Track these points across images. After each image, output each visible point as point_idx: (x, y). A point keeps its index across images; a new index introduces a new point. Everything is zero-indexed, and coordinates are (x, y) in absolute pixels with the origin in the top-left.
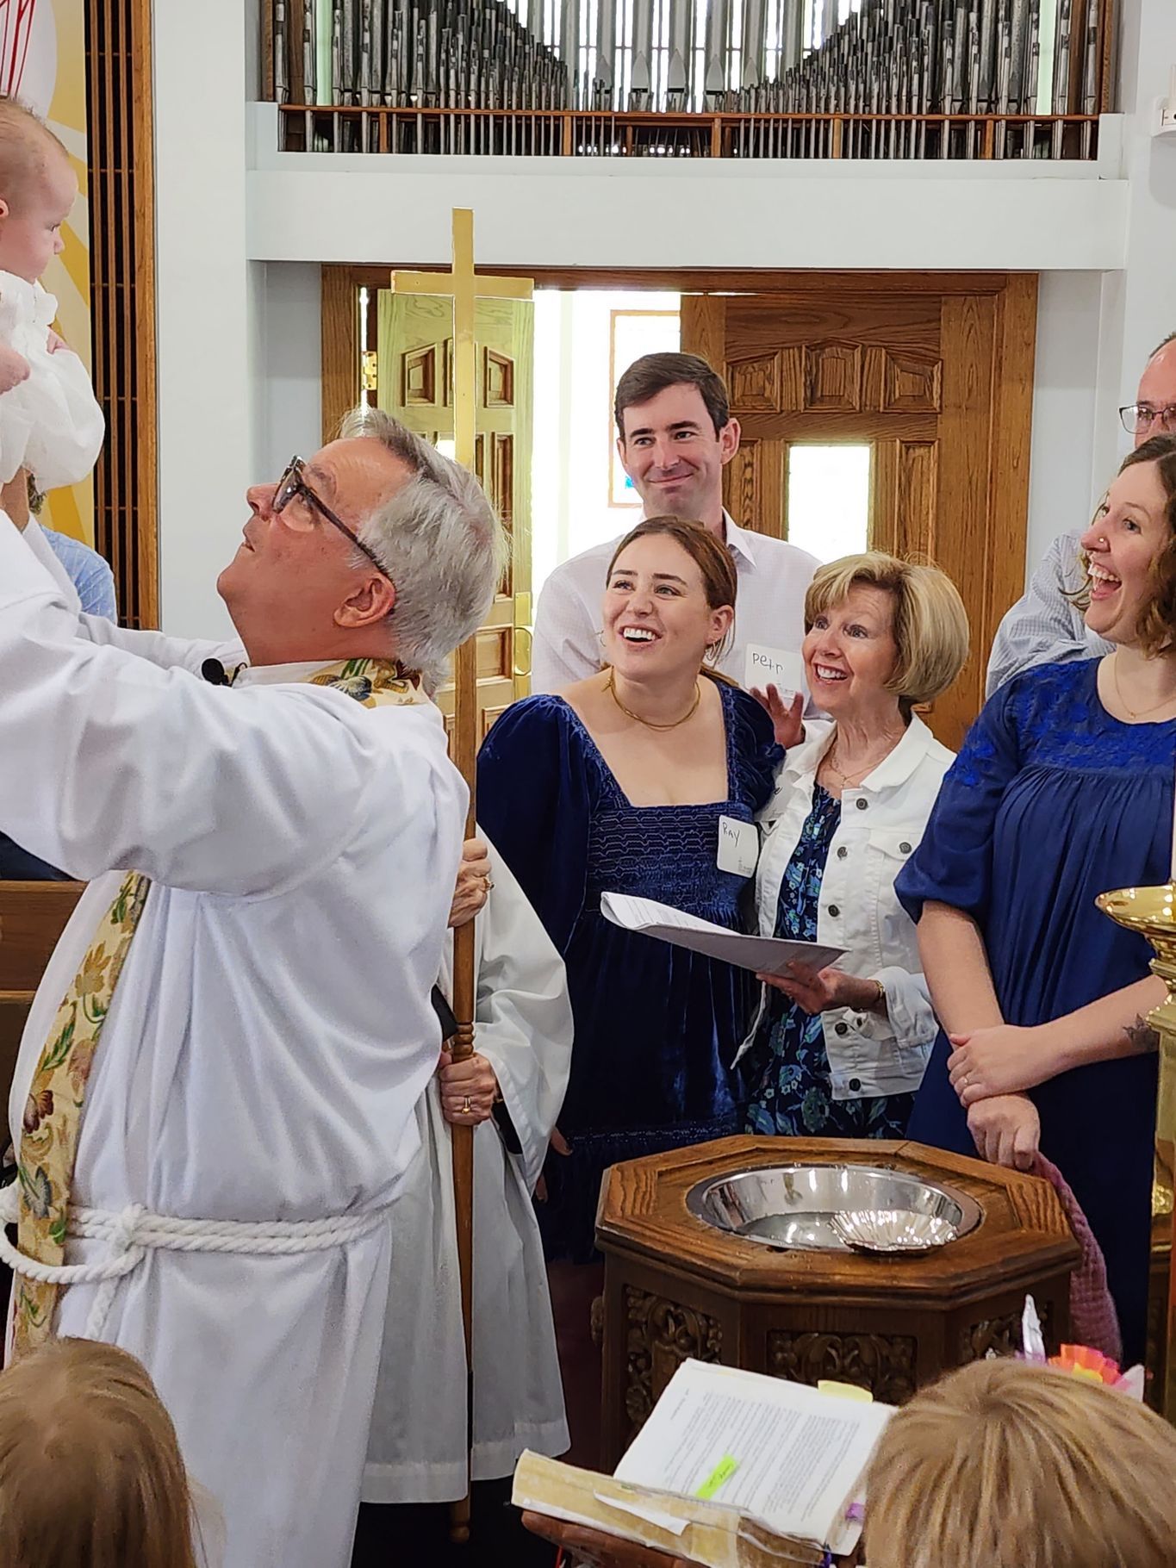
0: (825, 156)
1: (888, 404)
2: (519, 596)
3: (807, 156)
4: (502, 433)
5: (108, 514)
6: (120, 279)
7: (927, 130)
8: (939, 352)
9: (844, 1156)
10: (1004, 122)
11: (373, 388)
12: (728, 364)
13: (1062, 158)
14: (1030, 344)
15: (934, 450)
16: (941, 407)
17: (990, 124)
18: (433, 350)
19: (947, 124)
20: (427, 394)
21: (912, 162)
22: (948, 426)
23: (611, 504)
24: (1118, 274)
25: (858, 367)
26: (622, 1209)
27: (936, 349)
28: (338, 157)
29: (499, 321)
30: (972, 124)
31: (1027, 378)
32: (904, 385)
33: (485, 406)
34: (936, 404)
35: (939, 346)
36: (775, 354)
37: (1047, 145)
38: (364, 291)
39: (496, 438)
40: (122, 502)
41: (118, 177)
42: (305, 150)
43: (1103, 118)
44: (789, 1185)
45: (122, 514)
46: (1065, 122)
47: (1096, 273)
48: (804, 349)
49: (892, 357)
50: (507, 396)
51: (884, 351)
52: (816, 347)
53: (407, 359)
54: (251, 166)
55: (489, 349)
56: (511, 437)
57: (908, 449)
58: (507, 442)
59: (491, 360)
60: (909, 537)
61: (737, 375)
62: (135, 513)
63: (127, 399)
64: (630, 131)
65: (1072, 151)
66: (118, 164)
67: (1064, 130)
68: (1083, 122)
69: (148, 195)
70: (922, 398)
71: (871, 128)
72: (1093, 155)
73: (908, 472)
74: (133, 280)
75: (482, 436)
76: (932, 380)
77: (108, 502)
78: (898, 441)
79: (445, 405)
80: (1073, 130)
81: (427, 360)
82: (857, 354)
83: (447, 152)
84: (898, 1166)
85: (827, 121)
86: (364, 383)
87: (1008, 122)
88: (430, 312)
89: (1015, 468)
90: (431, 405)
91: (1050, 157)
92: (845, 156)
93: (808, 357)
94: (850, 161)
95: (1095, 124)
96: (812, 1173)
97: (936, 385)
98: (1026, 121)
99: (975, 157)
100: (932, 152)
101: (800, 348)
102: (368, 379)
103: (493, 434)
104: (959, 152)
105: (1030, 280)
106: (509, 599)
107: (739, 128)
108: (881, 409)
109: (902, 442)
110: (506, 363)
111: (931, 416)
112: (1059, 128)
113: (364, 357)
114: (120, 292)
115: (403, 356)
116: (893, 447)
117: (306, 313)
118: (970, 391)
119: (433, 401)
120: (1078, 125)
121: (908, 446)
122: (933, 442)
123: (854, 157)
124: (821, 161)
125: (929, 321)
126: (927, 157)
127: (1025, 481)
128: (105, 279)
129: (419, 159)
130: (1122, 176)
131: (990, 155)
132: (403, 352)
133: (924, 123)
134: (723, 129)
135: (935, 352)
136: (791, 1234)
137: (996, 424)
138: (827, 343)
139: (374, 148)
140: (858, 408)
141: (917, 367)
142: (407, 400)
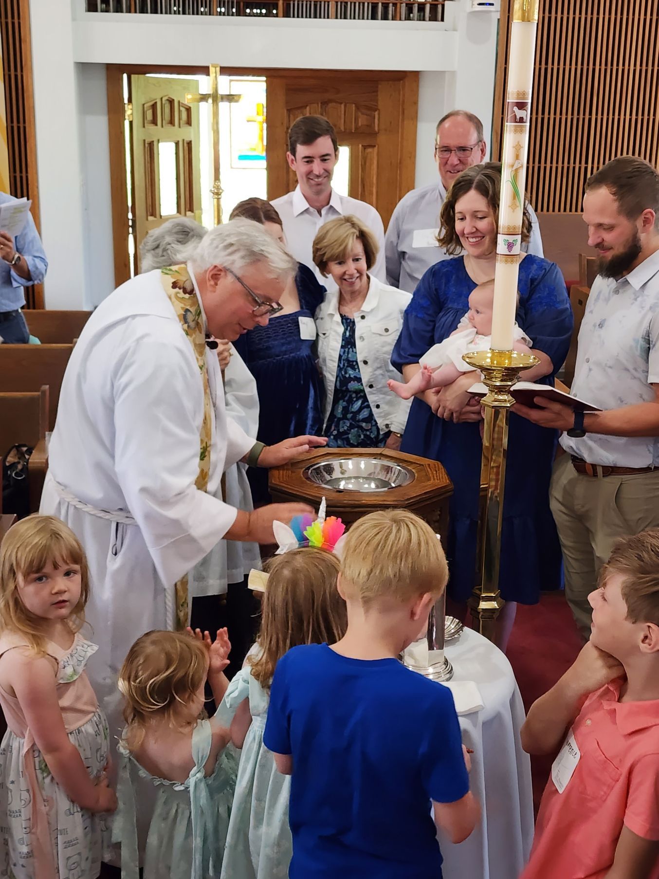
0: (328, 18)
1: (356, 128)
2: (197, 212)
3: (320, 17)
4: (187, 139)
5: (15, 177)
6: (16, 70)
7: (372, 6)
8: (377, 106)
9: (361, 455)
10: (404, 4)
11: (131, 120)
12: (287, 110)
13: (430, 20)
14: (416, 103)
15: (376, 148)
16: (379, 130)
17: (398, 5)
18: (156, 103)
19: (380, 5)
20: (154, 122)
21: (365, 21)
22: (382, 139)
23: (232, 168)
24: (453, 73)
25: (343, 112)
26: (279, 478)
27: (376, 104)
28: (112, 16)
29: (185, 88)
30: (391, 5)
31: (415, 118)
32: (362, 121)
33: (180, 127)
34: (376, 129)
35: (377, 103)
36: (307, 106)
37: (422, 14)
38: (125, 76)
39: (185, 142)
40: (21, 172)
41: (13, 24)
42: (96, 11)
43: (446, 2)
44: (341, 467)
45: (21, 177)
46: (431, 4)
47: (444, 72)
48: (320, 105)
49: (357, 108)
50: (189, 123)
51: (354, 105)
52: (325, 103)
53: (145, 106)
54: (74, 19)
55: (181, 101)
56: (191, 141)
57: (365, 149)
58: (190, 144)
59: (182, 106)
60: (365, 187)
61: (291, 115)
62: (27, 177)
63: (21, 125)
64: (242, 4)
65: (433, 18)
66: (13, 17)
67: (430, 8)
68: (437, 4)
69: (28, 32)
70: (370, 126)
71: (347, 5)
72: (442, 20)
73: (365, 159)
74: (22, 71)
75: (178, 141)
76: (374, 118)
77: (15, 171)
78: (360, 146)
79: (162, 126)
80: (434, 8)
81: (154, 107)
82: (343, 106)
83: (161, 13)
84: (382, 458)
85: (328, 2)
86: (127, 117)
87: (407, 4)
88: (154, 85)
89: (410, 158)
90: (156, 127)
91: (424, 20)
92: (337, 18)
93: (321, 107)
94: (339, 21)
95: (443, 6)
96: (350, 462)
97: (376, 121)
98: (414, 4)
99: (392, 20)
100: (374, 17)
101: (318, 104)
102: (129, 116)
103: (183, 140)
104: (385, 17)
105: (416, 75)
106: (193, 214)
107: (290, 4)
108: (353, 131)
109: (362, 146)
110: (187, 107)
111: (374, 134)
112: (428, 7)
113: (126, 106)
114: (16, 76)
115: (144, 105)
116: (359, 148)
117: (99, 86)
118: (391, 123)
119: (156, 125)
120: (436, 5)
121: (365, 147)
122: (375, 146)
123: (341, 18)
124: (326, 20)
125: (374, 92)
126: (372, 19)
127: (414, 163)
128: (9, 70)
129: (149, 17)
130: (455, 30)
131: (399, 19)
132: (143, 103)
133: (370, 4)
134: (283, 4)
135: (375, 105)
136: (342, 485)
137: (402, 138)
138: (330, 101)
139: (129, 11)
140: (343, 130)
141: (369, 112)
142: (146, 125)
